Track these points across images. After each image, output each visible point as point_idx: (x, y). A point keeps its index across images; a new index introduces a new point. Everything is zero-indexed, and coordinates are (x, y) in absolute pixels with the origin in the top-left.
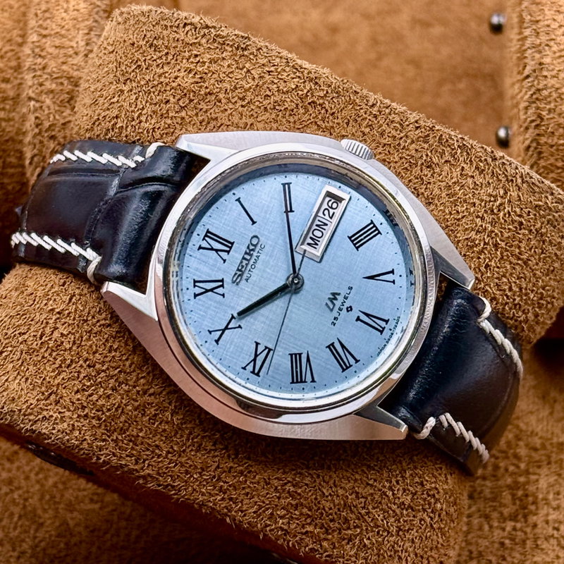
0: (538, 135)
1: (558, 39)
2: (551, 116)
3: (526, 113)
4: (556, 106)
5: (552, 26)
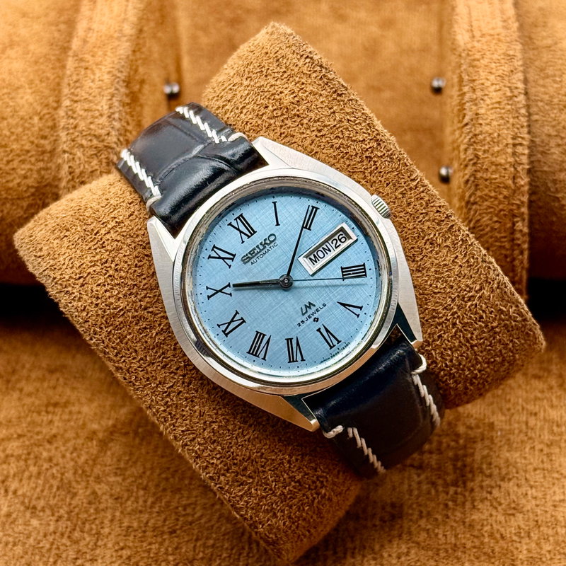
0: (476, 171)
1: (491, 94)
2: (486, 155)
3: (465, 153)
4: (489, 148)
5: (486, 85)
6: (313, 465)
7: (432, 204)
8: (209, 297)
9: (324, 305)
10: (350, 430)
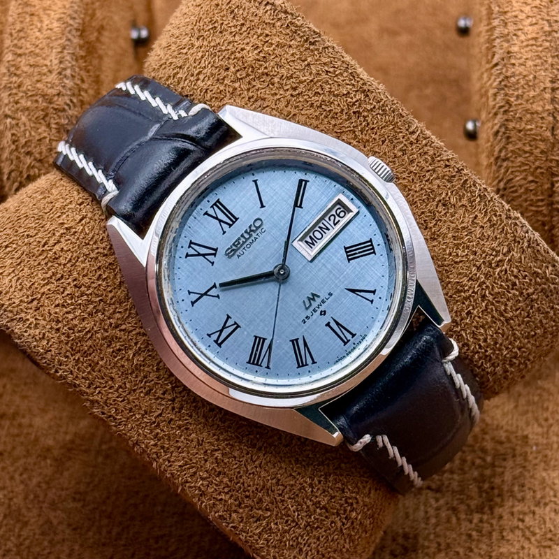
0: (507, 120)
1: (526, 28)
2: (519, 102)
3: (495, 99)
4: (524, 93)
5: (520, 17)
6: (339, 485)
7: (439, 159)
8: (193, 303)
9: (330, 294)
10: (379, 438)
